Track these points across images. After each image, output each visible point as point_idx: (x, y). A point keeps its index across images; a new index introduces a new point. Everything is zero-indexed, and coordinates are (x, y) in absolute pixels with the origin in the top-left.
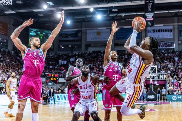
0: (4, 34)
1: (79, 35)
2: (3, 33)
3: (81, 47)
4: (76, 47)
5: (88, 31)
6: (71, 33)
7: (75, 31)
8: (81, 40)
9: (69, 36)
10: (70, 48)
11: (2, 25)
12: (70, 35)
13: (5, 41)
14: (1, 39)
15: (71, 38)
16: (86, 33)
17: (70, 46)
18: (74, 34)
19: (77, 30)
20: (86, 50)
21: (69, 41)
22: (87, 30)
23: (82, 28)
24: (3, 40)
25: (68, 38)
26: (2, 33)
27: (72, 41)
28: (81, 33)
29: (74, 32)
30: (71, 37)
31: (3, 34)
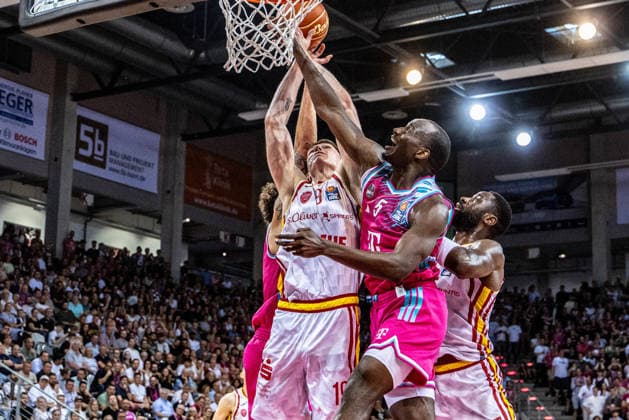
0: (235, 212)
1: (578, 195)
2: (232, 207)
3: (589, 255)
4: (563, 256)
5: (621, 175)
6: (537, 188)
7: (554, 177)
8: (584, 222)
9: (528, 206)
10: (533, 260)
11: (227, 174)
12: (532, 198)
13: (241, 242)
14: (226, 237)
15: (540, 216)
16: (612, 187)
17: (534, 253)
18: (549, 193)
19: (563, 171)
20: (614, 269)
21: (530, 227)
22: (612, 170)
23: (588, 162)
24: (233, 238)
25: (523, 215)
26: (228, 210)
27: (544, 226)
28: (584, 184)
29: (549, 186)
30: (539, 207)
31: (230, 215)
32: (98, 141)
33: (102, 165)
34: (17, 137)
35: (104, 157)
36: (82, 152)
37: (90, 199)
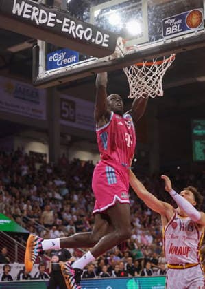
32: (71, 110)
33: (74, 121)
34: (33, 110)
35: (74, 117)
36: (64, 115)
37: (69, 138)
